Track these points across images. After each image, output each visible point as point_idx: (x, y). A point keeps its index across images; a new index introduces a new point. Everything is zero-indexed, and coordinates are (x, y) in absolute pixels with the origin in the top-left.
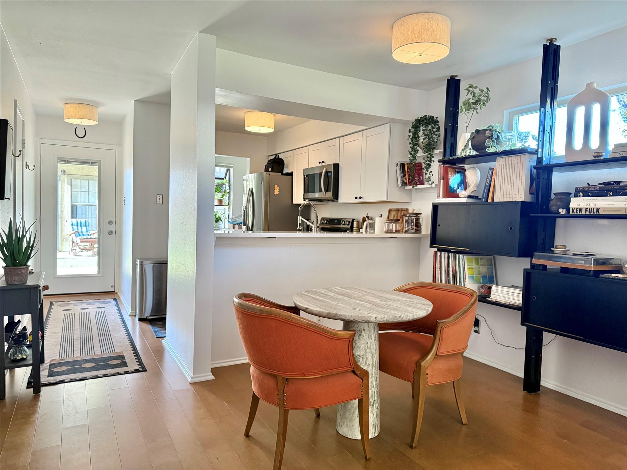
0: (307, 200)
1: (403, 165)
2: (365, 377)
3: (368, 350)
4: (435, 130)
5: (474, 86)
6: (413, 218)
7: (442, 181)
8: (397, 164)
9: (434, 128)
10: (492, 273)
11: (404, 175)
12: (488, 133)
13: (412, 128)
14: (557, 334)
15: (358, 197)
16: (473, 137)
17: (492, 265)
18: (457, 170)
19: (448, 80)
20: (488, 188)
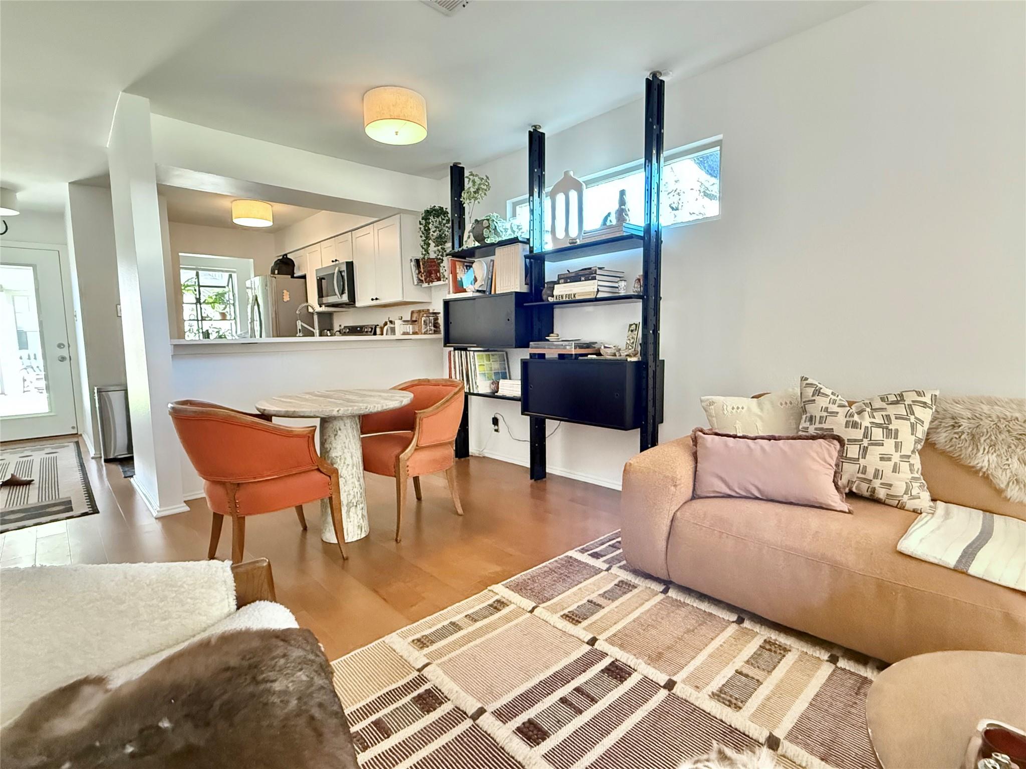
0: (323, 306)
1: (417, 261)
2: (334, 475)
3: (346, 451)
4: (444, 222)
5: (474, 173)
6: (431, 318)
7: (451, 275)
8: (411, 260)
9: (444, 219)
10: (505, 369)
11: (420, 272)
12: (485, 224)
13: (422, 219)
14: (561, 420)
15: (374, 298)
16: (474, 228)
17: (504, 361)
18: (466, 264)
19: (451, 167)
20: (491, 281)
